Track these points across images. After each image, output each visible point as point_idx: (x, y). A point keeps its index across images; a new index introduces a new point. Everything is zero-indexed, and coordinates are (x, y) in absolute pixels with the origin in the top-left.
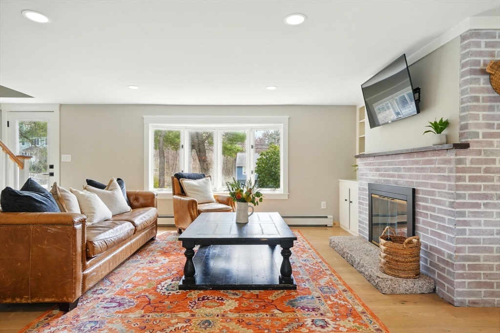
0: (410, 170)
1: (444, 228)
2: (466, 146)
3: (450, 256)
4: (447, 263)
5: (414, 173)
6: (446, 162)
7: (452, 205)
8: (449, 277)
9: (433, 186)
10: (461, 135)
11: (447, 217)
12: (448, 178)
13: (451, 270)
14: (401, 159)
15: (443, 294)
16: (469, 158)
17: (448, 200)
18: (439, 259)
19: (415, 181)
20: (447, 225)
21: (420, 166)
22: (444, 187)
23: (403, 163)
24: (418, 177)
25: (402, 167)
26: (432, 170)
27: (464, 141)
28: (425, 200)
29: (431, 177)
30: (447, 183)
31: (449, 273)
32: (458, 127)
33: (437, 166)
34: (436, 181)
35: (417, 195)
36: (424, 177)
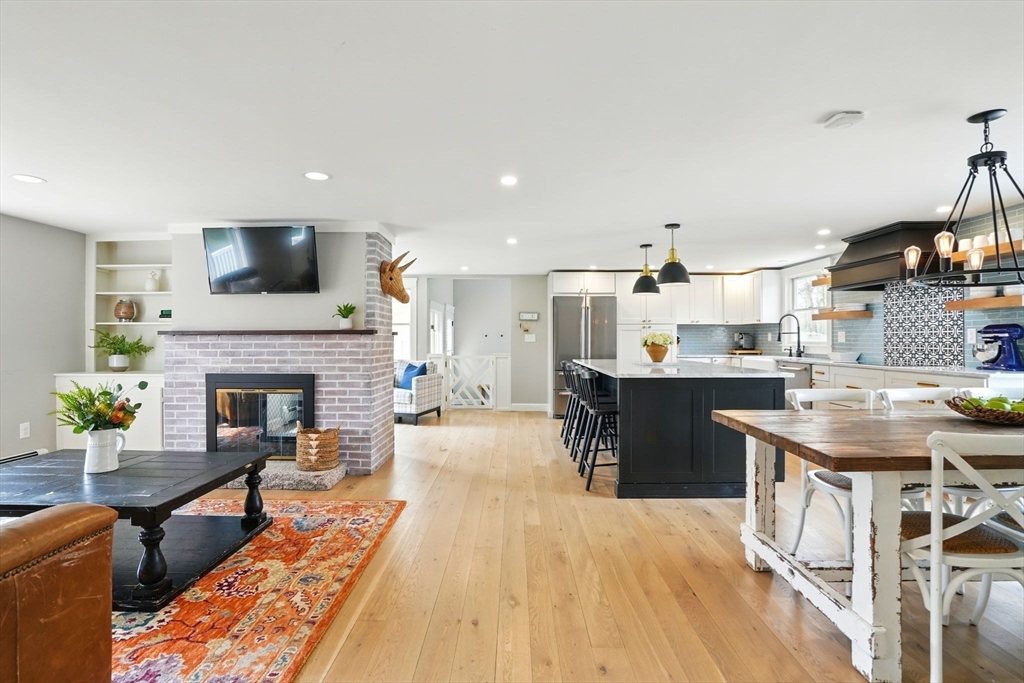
0: (304, 354)
1: (358, 408)
2: (371, 332)
3: (366, 433)
4: (362, 440)
5: (313, 357)
6: (360, 346)
7: (368, 385)
8: (365, 452)
9: (341, 369)
10: (367, 322)
11: (361, 398)
12: (363, 361)
13: (367, 444)
14: (288, 340)
15: (357, 470)
16: (376, 342)
17: (362, 382)
18: (351, 440)
19: (313, 366)
20: (361, 405)
21: (323, 350)
22: (358, 369)
23: (292, 346)
24: (320, 362)
25: (289, 350)
26: (340, 354)
27: (370, 327)
28: (327, 385)
29: (340, 361)
30: (361, 366)
31: (364, 448)
32: (364, 314)
33: (348, 349)
34: (348, 365)
35: (317, 381)
36: (327, 361)
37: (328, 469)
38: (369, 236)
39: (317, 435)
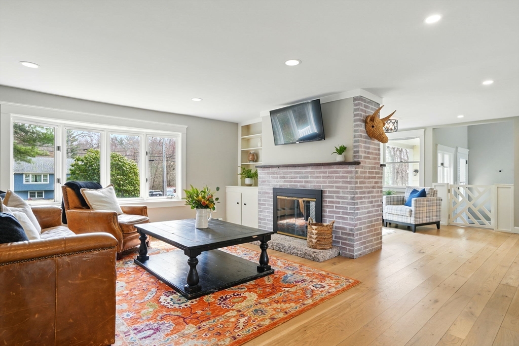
0: (317, 177)
1: (347, 213)
2: (358, 163)
3: (351, 230)
4: (349, 234)
5: (321, 180)
6: (348, 172)
7: (353, 198)
8: (351, 243)
9: (337, 187)
10: (354, 157)
11: (349, 206)
12: (350, 183)
13: (352, 238)
14: (309, 169)
15: (346, 254)
16: (360, 170)
17: (349, 196)
18: (342, 233)
19: (322, 185)
20: (349, 211)
21: (327, 175)
22: (347, 188)
23: (311, 173)
24: (325, 182)
25: (310, 175)
26: (337, 177)
27: (356, 160)
28: (329, 197)
29: (336, 182)
30: (349, 185)
31: (350, 240)
32: (352, 152)
33: (341, 175)
34: (341, 185)
35: (324, 194)
36: (330, 182)
37: (323, 249)
38: (355, 99)
39: (316, 227)
